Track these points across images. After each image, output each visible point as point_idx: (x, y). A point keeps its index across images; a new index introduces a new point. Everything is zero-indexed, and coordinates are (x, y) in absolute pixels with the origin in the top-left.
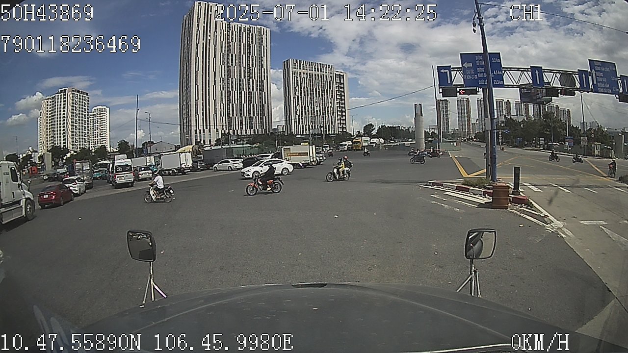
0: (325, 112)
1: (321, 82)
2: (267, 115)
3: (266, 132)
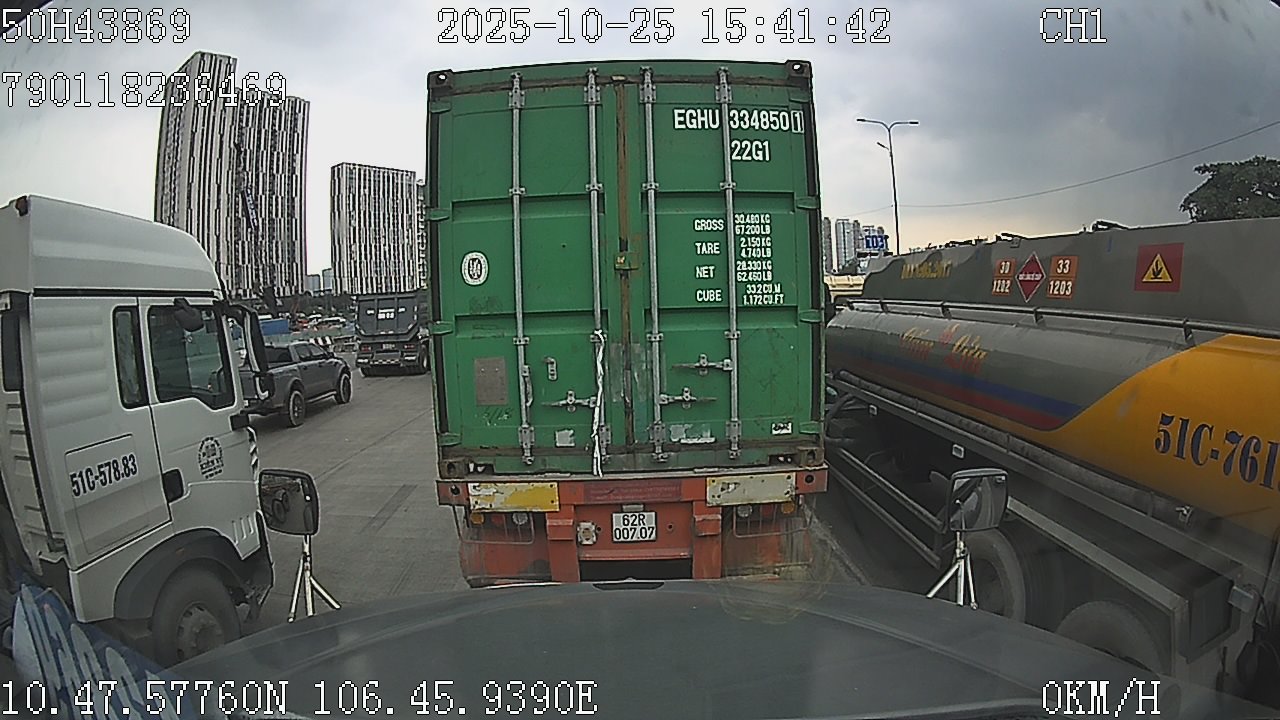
0: (399, 254)
1: (393, 200)
2: (298, 260)
3: (297, 291)
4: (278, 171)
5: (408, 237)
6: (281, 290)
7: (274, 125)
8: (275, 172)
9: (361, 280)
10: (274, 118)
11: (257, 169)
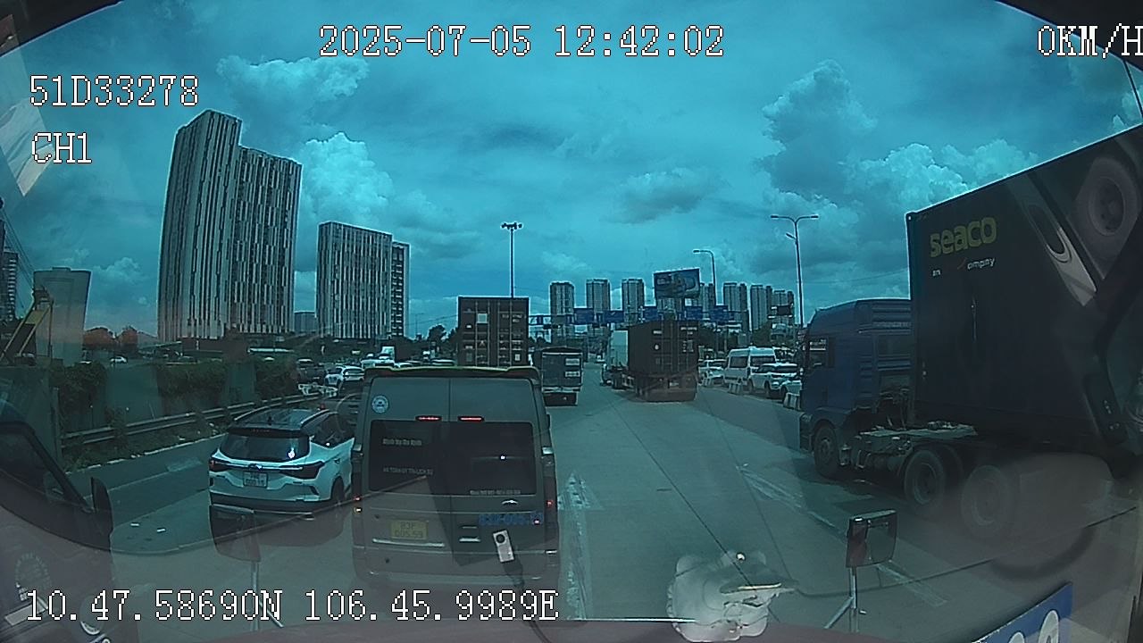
0: (375, 307)
1: (372, 259)
2: (285, 303)
3: (283, 331)
4: (271, 224)
5: (383, 292)
6: (270, 328)
7: (270, 183)
8: (269, 224)
9: (342, 326)
10: (270, 177)
11: (254, 220)
